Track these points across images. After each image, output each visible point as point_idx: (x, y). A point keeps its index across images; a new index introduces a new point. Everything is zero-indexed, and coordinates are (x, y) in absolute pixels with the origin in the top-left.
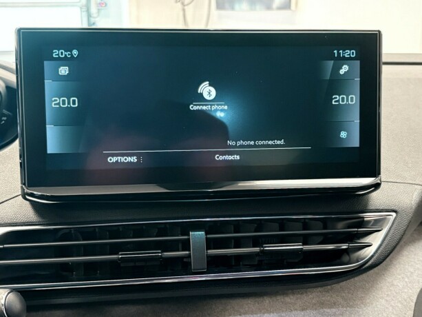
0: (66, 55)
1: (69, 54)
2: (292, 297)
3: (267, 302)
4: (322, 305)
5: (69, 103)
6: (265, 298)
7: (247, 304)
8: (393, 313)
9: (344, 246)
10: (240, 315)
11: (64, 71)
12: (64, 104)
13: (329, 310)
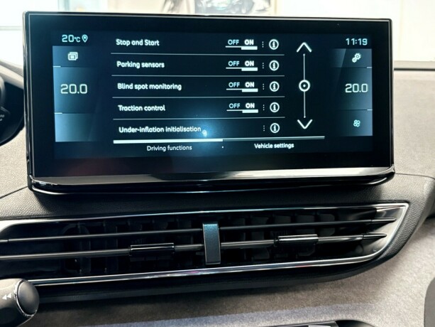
0: (75, 40)
1: (78, 39)
2: (303, 293)
3: (279, 298)
4: (334, 300)
5: (78, 90)
6: (276, 294)
7: (259, 301)
8: (405, 308)
9: (359, 238)
10: (252, 312)
11: (73, 56)
12: (73, 90)
13: (342, 306)
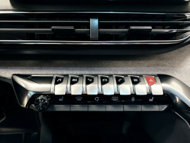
2: (143, 61)
4: (158, 65)
6: (129, 61)
10: (116, 67)
